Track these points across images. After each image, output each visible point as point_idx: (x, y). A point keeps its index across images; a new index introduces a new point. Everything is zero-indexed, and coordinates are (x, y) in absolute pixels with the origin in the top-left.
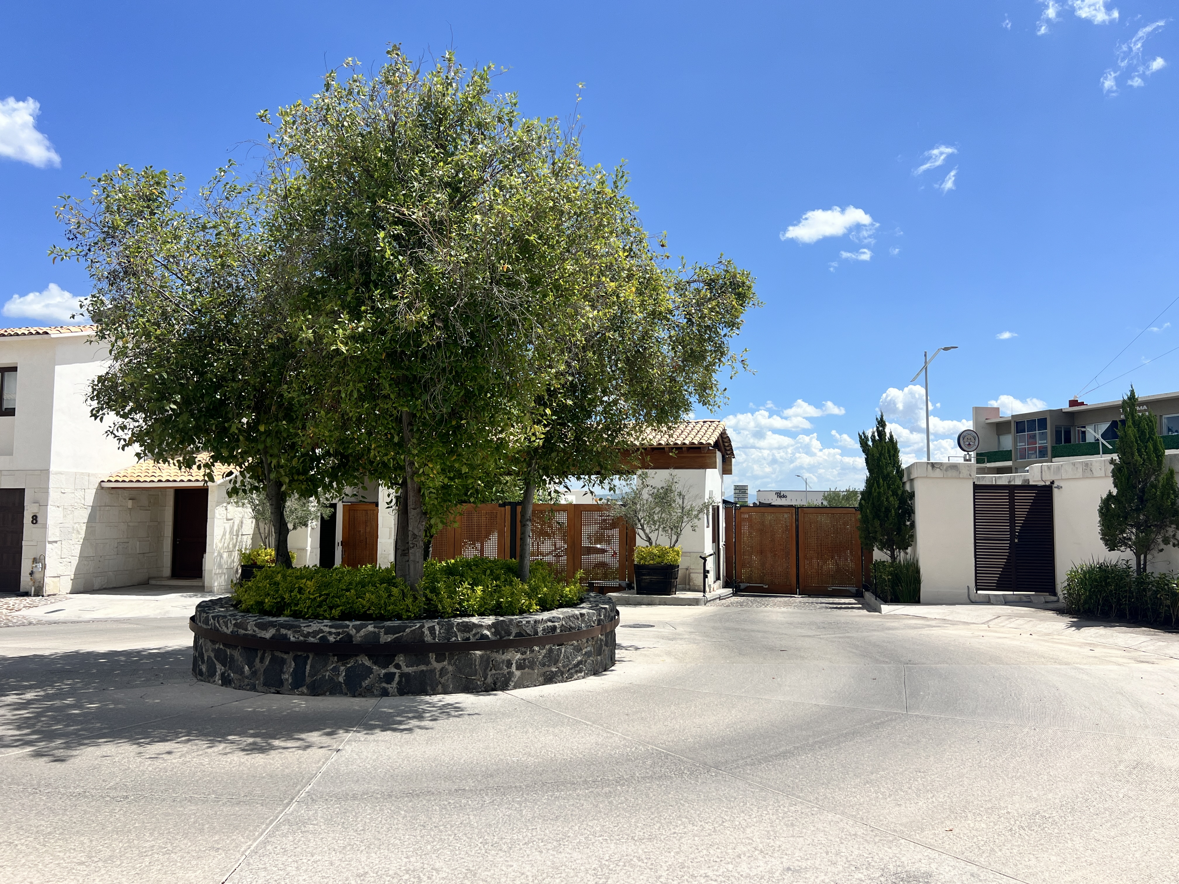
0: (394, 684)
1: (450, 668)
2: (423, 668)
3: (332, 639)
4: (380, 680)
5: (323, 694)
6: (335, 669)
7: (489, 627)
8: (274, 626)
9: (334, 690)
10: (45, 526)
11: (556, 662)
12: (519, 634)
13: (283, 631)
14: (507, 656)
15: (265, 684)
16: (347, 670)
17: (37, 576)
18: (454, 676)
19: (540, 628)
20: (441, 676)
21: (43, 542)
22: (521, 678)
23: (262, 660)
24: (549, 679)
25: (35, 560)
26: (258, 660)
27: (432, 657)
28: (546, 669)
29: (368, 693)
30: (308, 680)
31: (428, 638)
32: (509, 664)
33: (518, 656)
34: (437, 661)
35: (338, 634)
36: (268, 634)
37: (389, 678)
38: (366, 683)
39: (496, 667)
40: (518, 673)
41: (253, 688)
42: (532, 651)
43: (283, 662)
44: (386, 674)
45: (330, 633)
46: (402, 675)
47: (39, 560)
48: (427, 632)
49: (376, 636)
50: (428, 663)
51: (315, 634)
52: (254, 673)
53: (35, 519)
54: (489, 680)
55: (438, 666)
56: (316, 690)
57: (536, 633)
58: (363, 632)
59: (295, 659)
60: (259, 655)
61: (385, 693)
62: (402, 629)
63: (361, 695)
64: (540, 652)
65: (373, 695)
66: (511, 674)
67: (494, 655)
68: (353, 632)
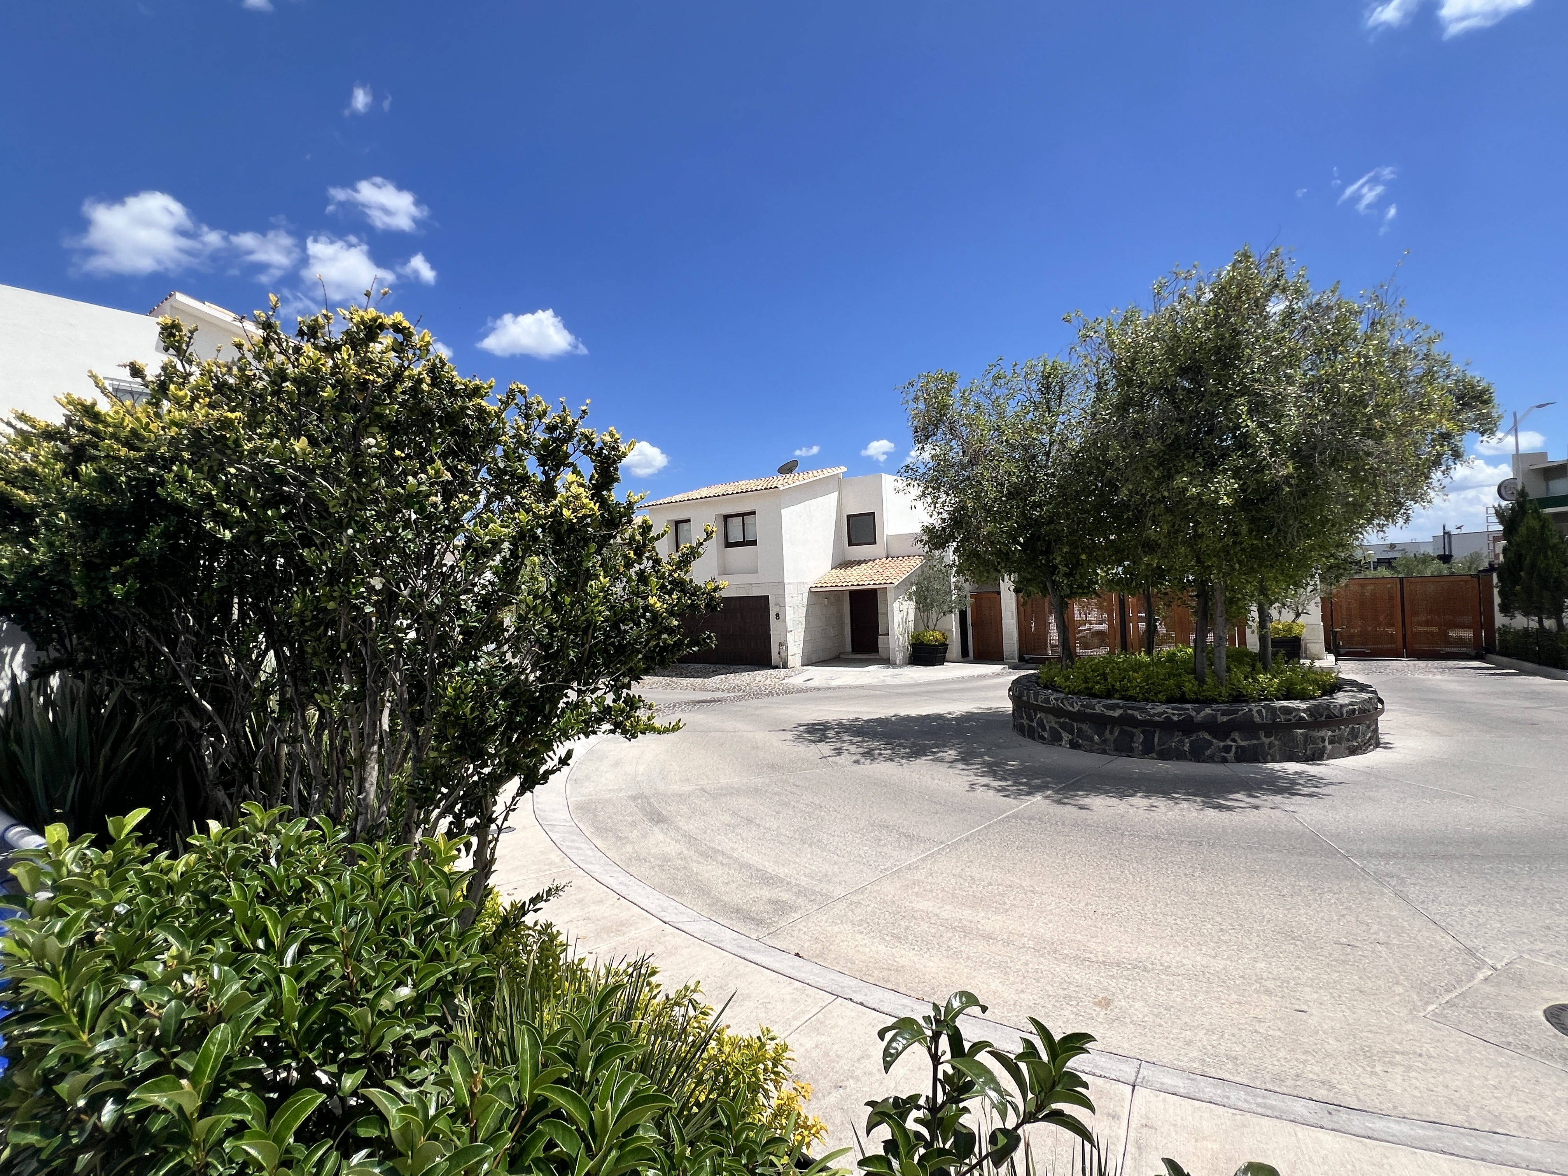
0: (1232, 754)
1: (1277, 743)
2: (1255, 742)
3: (1175, 718)
4: (1220, 750)
5: (1171, 759)
6: (1181, 741)
7: (1305, 711)
8: (1121, 708)
9: (1180, 756)
10: (785, 621)
11: (1356, 737)
12: (1328, 716)
13: (1130, 712)
14: (1321, 733)
15: (1115, 750)
16: (1191, 742)
17: (783, 655)
18: (1280, 749)
19: (1345, 710)
20: (1269, 748)
21: (785, 631)
22: (1332, 750)
23: (1111, 732)
24: (1353, 752)
25: (781, 644)
26: (1107, 732)
27: (1262, 734)
28: (1350, 743)
29: (1210, 759)
30: (1157, 748)
31: (1257, 719)
32: (1323, 740)
33: (1330, 733)
34: (1266, 737)
35: (1181, 715)
36: (1117, 713)
37: (1227, 749)
38: (1208, 752)
39: (1313, 742)
40: (1329, 747)
41: (1104, 752)
42: (1340, 729)
43: (1132, 735)
44: (1224, 746)
45: (1174, 714)
46: (1238, 747)
47: (783, 644)
48: (1256, 715)
49: (1215, 717)
50: (1259, 738)
51: (1160, 714)
52: (1105, 741)
53: (777, 615)
54: (1309, 752)
55: (1267, 741)
56: (1164, 756)
57: (1342, 715)
58: (1202, 714)
59: (1143, 732)
60: (1109, 727)
61: (1224, 761)
62: (1236, 712)
63: (1203, 761)
64: (1346, 730)
65: (1214, 762)
66: (1324, 747)
67: (1312, 733)
68: (1194, 714)
